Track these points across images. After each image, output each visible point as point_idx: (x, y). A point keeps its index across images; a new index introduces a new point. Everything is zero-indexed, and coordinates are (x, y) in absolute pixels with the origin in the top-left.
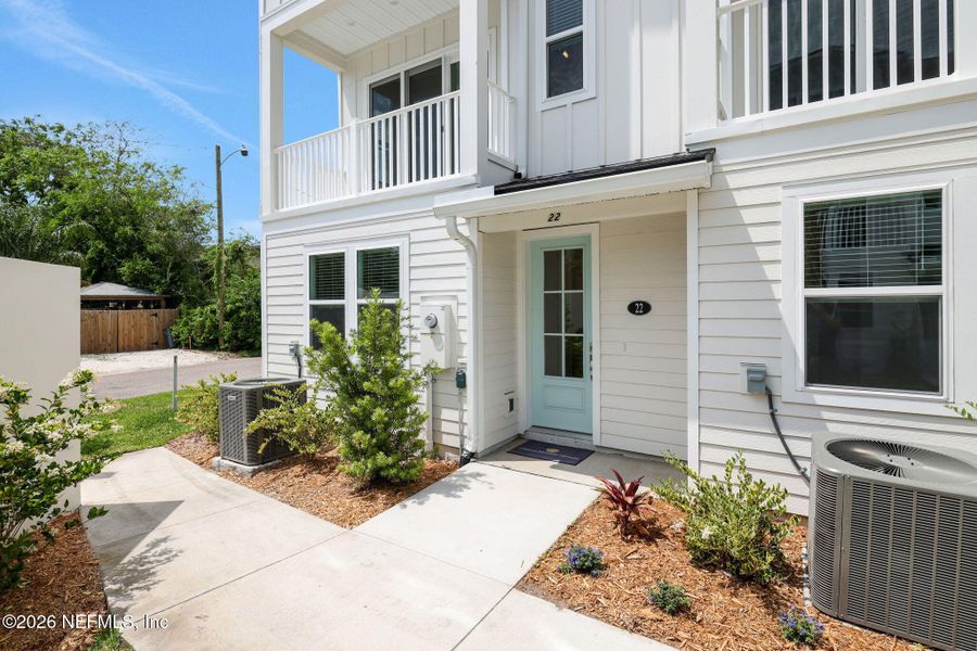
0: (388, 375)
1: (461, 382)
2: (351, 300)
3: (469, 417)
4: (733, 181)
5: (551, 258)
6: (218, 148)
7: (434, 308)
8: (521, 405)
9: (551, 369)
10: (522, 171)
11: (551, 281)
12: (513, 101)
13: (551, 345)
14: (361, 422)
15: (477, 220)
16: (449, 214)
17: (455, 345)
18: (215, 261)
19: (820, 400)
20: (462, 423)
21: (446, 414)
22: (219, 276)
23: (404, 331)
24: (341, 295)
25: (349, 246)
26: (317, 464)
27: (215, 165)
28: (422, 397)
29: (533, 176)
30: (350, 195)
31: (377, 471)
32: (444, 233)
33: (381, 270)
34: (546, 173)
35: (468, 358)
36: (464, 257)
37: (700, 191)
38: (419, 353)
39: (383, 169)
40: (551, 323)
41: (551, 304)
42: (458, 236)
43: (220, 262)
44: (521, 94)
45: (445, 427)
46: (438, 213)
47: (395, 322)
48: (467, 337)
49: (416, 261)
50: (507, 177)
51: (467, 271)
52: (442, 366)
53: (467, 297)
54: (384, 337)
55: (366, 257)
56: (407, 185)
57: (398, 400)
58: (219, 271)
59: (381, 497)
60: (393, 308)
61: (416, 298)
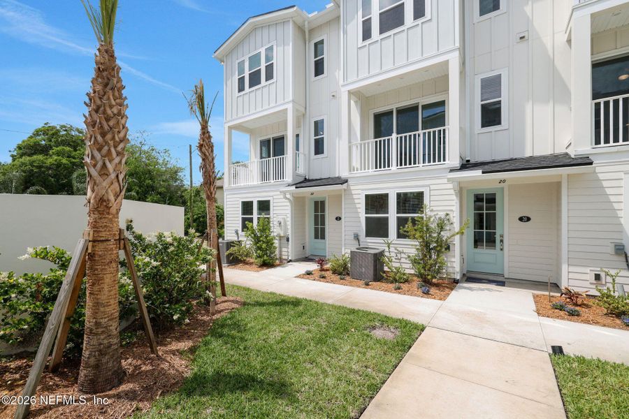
0: (266, 237)
1: (288, 240)
2: (255, 216)
3: (290, 250)
4: (352, 188)
5: (316, 203)
6: (190, 146)
7: (280, 218)
8: (307, 248)
9: (316, 237)
10: (307, 178)
11: (316, 210)
12: (305, 155)
13: (316, 230)
14: (260, 248)
15: (292, 194)
16: (284, 193)
17: (286, 229)
18: (189, 196)
19: (369, 241)
20: (288, 252)
21: (284, 249)
22: (191, 203)
23: (271, 225)
24: (252, 214)
25: (255, 199)
26: (245, 263)
27: (189, 154)
28: (276, 243)
29: (310, 178)
30: (255, 183)
31: (264, 261)
32: (282, 197)
33: (264, 206)
34: (314, 178)
35: (289, 232)
36: (288, 204)
37: (345, 190)
38: (275, 231)
39: (265, 176)
40: (316, 223)
41: (316, 217)
42: (287, 198)
43: (191, 196)
44: (307, 153)
45: (283, 253)
46: (281, 192)
47: (269, 222)
48: (289, 227)
49: (275, 204)
50: (302, 179)
51: (289, 208)
52: (282, 235)
53: (289, 215)
54: (265, 226)
55: (260, 203)
56: (272, 181)
57: (269, 243)
58: (191, 200)
59: (265, 268)
60: (268, 218)
61: (275, 216)
